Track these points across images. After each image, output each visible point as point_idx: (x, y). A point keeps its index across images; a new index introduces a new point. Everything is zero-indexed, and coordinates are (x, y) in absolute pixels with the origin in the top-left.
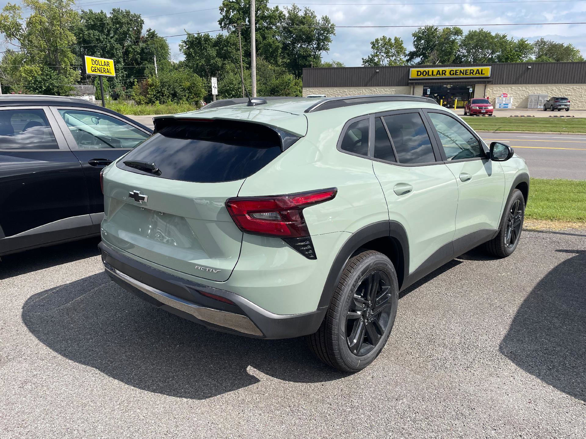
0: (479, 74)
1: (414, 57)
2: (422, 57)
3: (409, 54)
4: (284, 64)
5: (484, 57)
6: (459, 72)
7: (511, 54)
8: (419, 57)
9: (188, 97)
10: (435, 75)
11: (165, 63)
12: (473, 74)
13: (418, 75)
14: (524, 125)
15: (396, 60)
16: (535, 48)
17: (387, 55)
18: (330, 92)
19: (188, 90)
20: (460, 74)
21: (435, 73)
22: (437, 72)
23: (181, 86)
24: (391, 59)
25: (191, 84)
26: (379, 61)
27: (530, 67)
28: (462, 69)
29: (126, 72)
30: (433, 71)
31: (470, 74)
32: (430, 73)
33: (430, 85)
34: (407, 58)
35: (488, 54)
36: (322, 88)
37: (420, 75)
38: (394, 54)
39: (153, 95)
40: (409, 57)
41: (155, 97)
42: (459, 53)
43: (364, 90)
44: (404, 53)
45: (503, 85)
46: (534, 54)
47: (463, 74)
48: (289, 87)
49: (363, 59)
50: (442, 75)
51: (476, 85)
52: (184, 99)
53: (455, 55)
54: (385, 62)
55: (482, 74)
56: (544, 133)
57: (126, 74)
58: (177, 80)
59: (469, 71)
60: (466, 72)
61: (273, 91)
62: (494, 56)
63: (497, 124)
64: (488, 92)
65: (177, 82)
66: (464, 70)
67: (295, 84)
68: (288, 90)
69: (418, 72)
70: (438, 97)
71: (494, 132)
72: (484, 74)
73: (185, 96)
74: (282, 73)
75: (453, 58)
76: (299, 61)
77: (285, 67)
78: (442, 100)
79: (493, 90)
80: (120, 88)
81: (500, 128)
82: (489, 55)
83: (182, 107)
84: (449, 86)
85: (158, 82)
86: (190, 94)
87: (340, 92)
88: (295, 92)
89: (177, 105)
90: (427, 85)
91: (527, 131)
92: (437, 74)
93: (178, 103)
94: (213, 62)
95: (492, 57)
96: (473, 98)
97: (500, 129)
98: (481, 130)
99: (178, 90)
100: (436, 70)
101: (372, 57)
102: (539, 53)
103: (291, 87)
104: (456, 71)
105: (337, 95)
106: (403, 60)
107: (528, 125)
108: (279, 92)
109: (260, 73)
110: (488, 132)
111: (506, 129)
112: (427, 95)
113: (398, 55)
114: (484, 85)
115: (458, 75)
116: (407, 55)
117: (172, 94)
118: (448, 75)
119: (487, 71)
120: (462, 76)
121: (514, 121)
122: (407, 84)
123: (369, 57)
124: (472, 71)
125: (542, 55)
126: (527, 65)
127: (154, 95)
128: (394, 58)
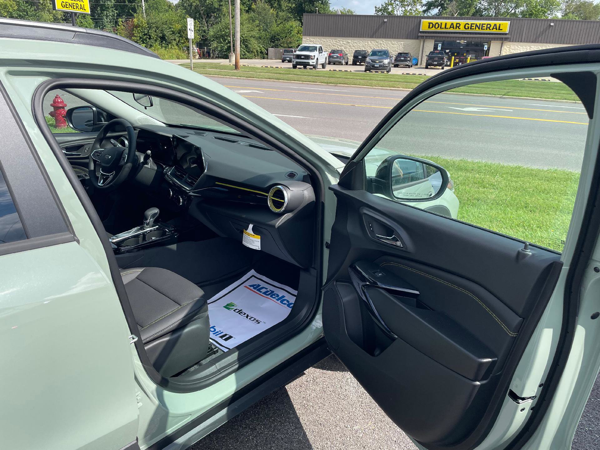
0: (497, 29)
1: (432, 8)
2: (440, 9)
3: (426, 4)
4: (288, 9)
5: (506, 12)
6: (474, 25)
7: (536, 10)
8: (437, 8)
9: (179, 42)
10: (448, 28)
11: (160, 3)
12: (490, 29)
13: (429, 27)
14: (536, 90)
15: (411, 10)
16: (562, 5)
17: (402, 4)
18: (332, 42)
19: (179, 33)
20: (475, 29)
21: (448, 26)
22: (451, 26)
23: (171, 28)
24: (406, 9)
25: (182, 27)
26: (393, 11)
27: (552, 24)
28: (478, 22)
29: (116, 10)
30: (446, 24)
31: (487, 29)
32: (443, 26)
33: (441, 39)
34: (424, 8)
35: (511, 8)
36: (325, 37)
37: (432, 27)
38: (409, 3)
39: (139, 38)
40: (426, 7)
41: (142, 39)
42: (480, 5)
43: (369, 42)
44: (421, 3)
45: (521, 44)
46: (560, 12)
47: (479, 29)
48: (291, 35)
49: (376, 7)
50: (456, 28)
51: (492, 41)
52: (174, 43)
53: (476, 8)
54: (399, 12)
55: (499, 29)
56: (557, 102)
57: (116, 13)
58: (166, 22)
59: (485, 26)
60: (482, 27)
61: (273, 39)
62: (517, 11)
63: (507, 88)
64: (505, 50)
65: (166, 24)
66: (480, 24)
67: (298, 32)
68: (289, 39)
69: (430, 23)
70: (450, 53)
71: (500, 98)
72: (502, 30)
73: (175, 40)
74: (287, 20)
75: (473, 10)
76: (305, 7)
77: (290, 13)
78: (453, 57)
79: (510, 48)
80: (110, 29)
81: (509, 92)
82: (512, 10)
83: (170, 53)
84: (462, 42)
85: (145, 23)
86: (181, 38)
87: (343, 43)
88: (297, 41)
89: (165, 49)
90: (438, 39)
91: (539, 97)
92: (451, 27)
93: (166, 47)
94: (208, 2)
95: (515, 11)
96: (488, 56)
97: (509, 94)
98: (486, 94)
99: (167, 33)
100: (449, 22)
101: (386, 6)
102: (566, 10)
103: (293, 36)
104: (472, 24)
105: (340, 46)
106: (419, 10)
107: (541, 90)
108: (280, 40)
109: (260, 17)
110: (494, 97)
111: (515, 94)
112: (438, 50)
113: (415, 5)
114: (501, 42)
115: (474, 29)
116: (424, 5)
117: (161, 38)
118: (462, 29)
119: (505, 26)
120: (477, 30)
121: (526, 85)
122: (417, 38)
123: (382, 5)
124: (489, 26)
125: (569, 13)
126: (549, 22)
127: (141, 38)
128: (410, 7)
